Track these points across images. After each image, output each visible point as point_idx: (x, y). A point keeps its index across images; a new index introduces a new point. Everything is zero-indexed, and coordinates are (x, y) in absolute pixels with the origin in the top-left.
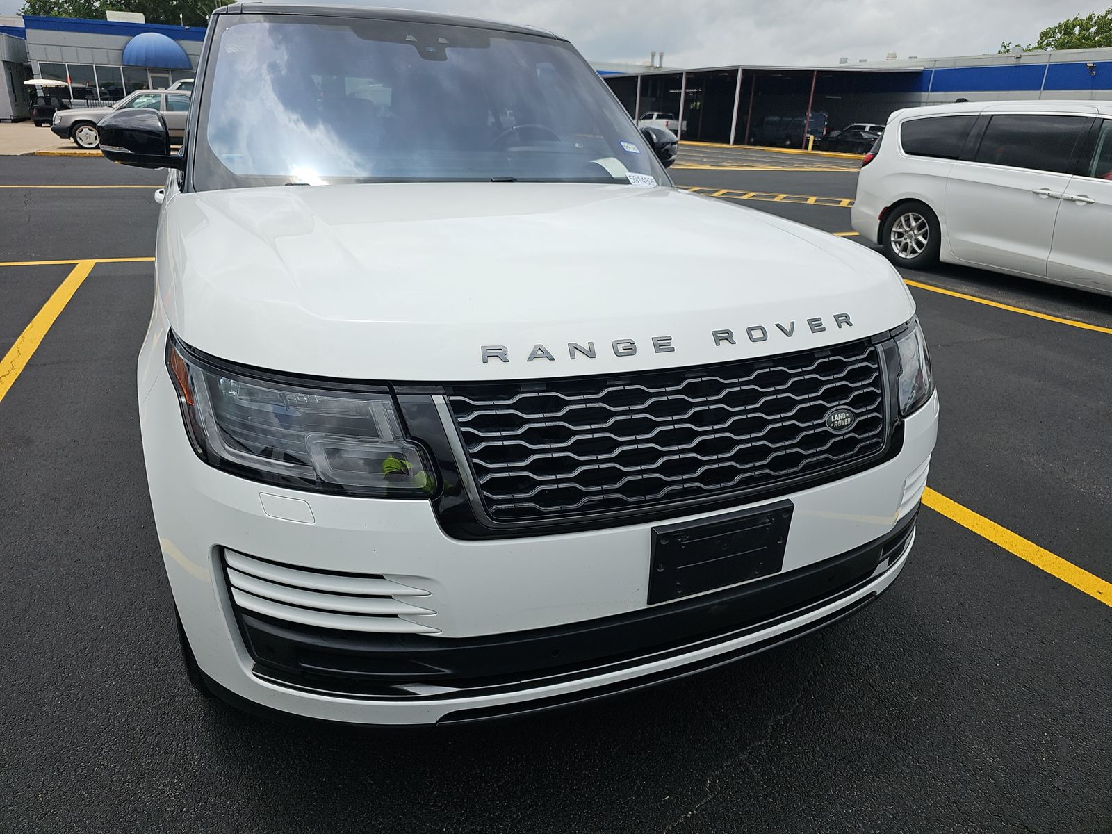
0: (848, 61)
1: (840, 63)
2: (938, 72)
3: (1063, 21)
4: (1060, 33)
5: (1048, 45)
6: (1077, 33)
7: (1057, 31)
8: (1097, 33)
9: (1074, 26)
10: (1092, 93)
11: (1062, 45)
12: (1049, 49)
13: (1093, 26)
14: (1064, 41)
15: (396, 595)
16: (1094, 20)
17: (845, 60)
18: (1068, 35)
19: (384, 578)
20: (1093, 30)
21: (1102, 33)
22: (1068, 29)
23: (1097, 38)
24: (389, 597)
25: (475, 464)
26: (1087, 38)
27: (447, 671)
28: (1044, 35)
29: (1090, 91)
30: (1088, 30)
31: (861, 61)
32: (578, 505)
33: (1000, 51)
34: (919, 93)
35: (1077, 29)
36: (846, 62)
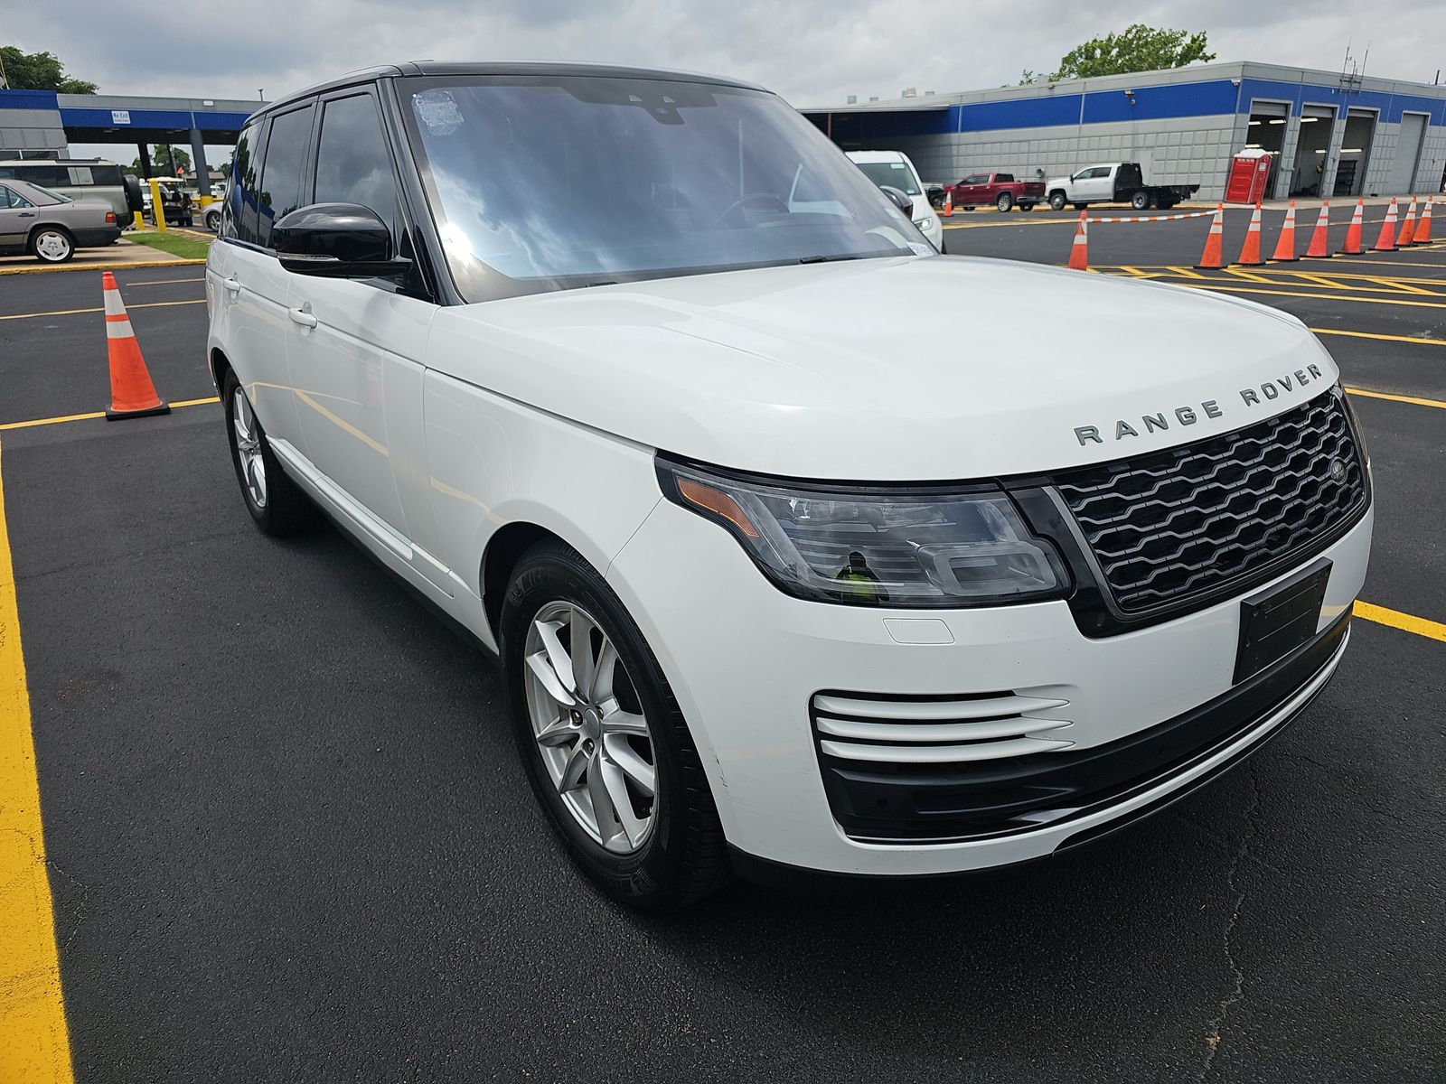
0: (858, 100)
1: (849, 103)
2: (966, 108)
3: (1082, 44)
4: (1081, 57)
5: (1071, 71)
6: (1098, 56)
7: (1077, 54)
8: (1120, 55)
9: (1094, 49)
10: (1134, 124)
11: (1084, 73)
12: (1073, 76)
13: (1113, 48)
14: (1086, 66)
15: (1025, 712)
16: (1114, 41)
17: (853, 100)
18: (1089, 61)
19: (1014, 695)
20: (1114, 52)
21: (1124, 55)
22: (1088, 52)
23: (1120, 61)
24: (1018, 715)
25: (1099, 555)
26: (1111, 62)
27: (1070, 790)
28: (1065, 60)
29: (1131, 122)
30: (1110, 52)
31: (871, 99)
32: (1187, 586)
33: (1022, 82)
34: (948, 135)
35: (1098, 53)
36: (855, 102)
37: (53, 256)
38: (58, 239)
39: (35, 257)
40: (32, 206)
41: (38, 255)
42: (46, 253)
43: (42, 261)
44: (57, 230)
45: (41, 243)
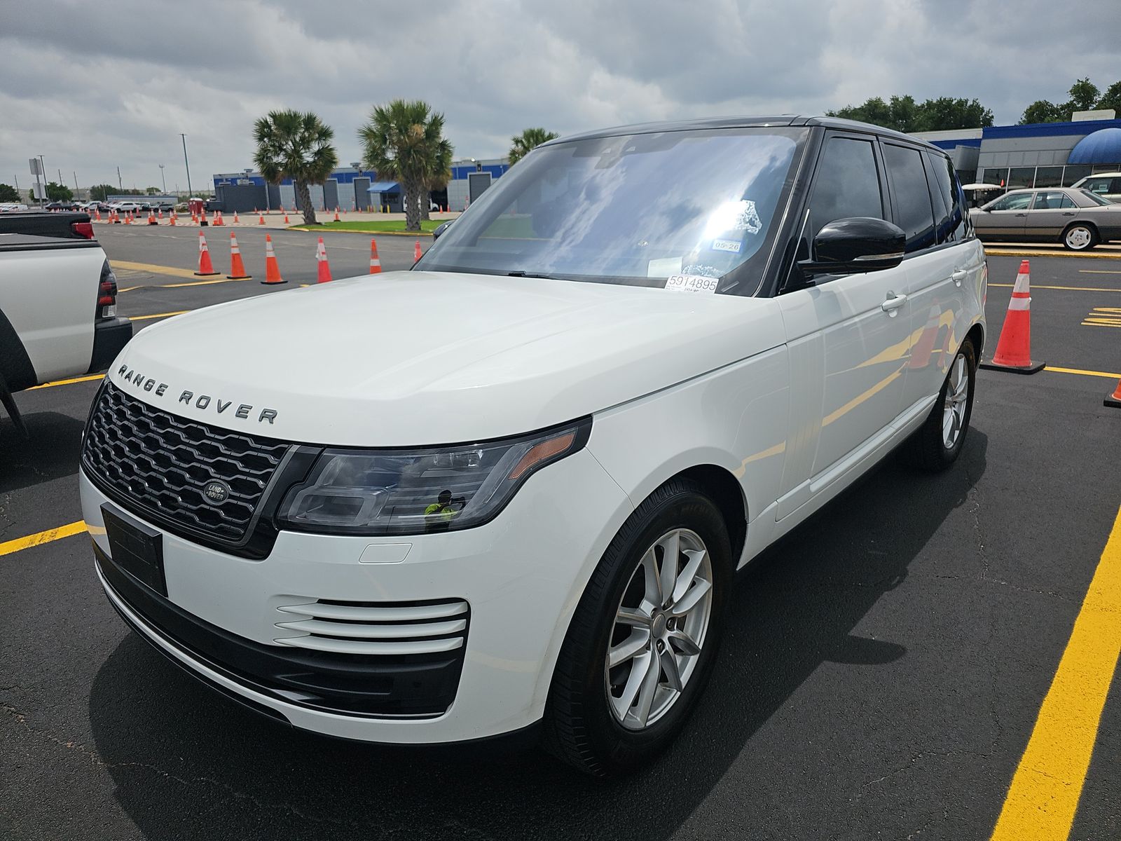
37: (1076, 246)
38: (1086, 233)
39: (1062, 245)
40: (1076, 207)
41: (1065, 244)
42: (1072, 243)
43: (1067, 248)
44: (1087, 226)
45: (1071, 235)
